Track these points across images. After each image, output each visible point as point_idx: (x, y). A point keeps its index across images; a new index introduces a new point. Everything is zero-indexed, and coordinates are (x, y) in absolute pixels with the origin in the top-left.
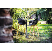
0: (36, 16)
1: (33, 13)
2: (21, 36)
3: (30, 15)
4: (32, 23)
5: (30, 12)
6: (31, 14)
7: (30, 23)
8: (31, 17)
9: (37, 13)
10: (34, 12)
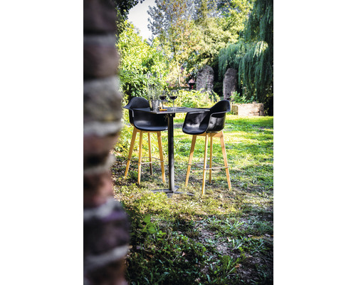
0: (212, 77)
1: (199, 60)
2: (145, 184)
3: (185, 72)
4: (198, 125)
5: (185, 56)
6: (190, 65)
7: (188, 125)
8: (188, 80)
9: (216, 60)
10: (205, 55)
